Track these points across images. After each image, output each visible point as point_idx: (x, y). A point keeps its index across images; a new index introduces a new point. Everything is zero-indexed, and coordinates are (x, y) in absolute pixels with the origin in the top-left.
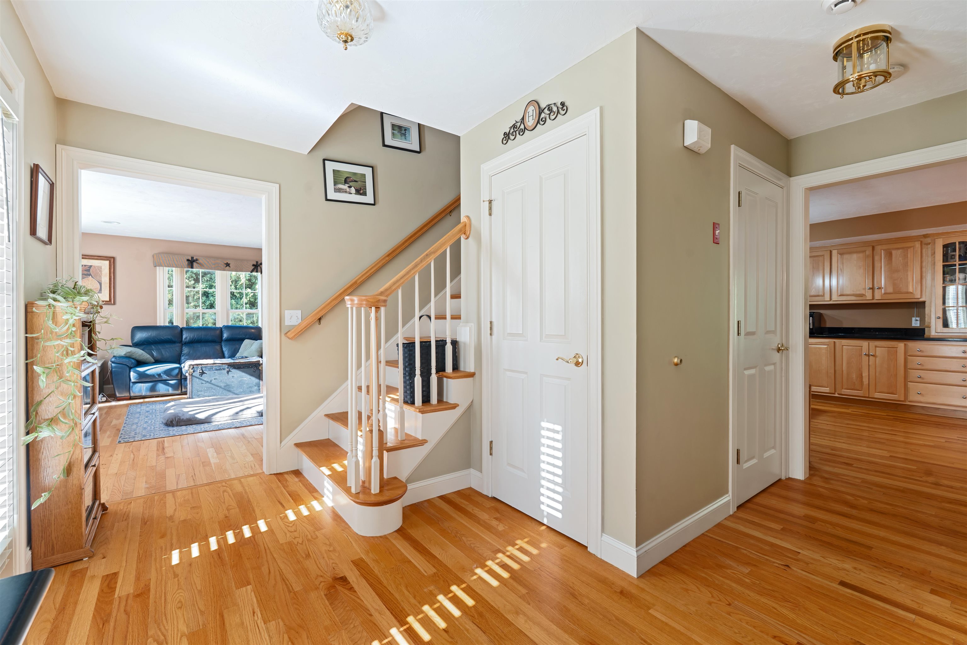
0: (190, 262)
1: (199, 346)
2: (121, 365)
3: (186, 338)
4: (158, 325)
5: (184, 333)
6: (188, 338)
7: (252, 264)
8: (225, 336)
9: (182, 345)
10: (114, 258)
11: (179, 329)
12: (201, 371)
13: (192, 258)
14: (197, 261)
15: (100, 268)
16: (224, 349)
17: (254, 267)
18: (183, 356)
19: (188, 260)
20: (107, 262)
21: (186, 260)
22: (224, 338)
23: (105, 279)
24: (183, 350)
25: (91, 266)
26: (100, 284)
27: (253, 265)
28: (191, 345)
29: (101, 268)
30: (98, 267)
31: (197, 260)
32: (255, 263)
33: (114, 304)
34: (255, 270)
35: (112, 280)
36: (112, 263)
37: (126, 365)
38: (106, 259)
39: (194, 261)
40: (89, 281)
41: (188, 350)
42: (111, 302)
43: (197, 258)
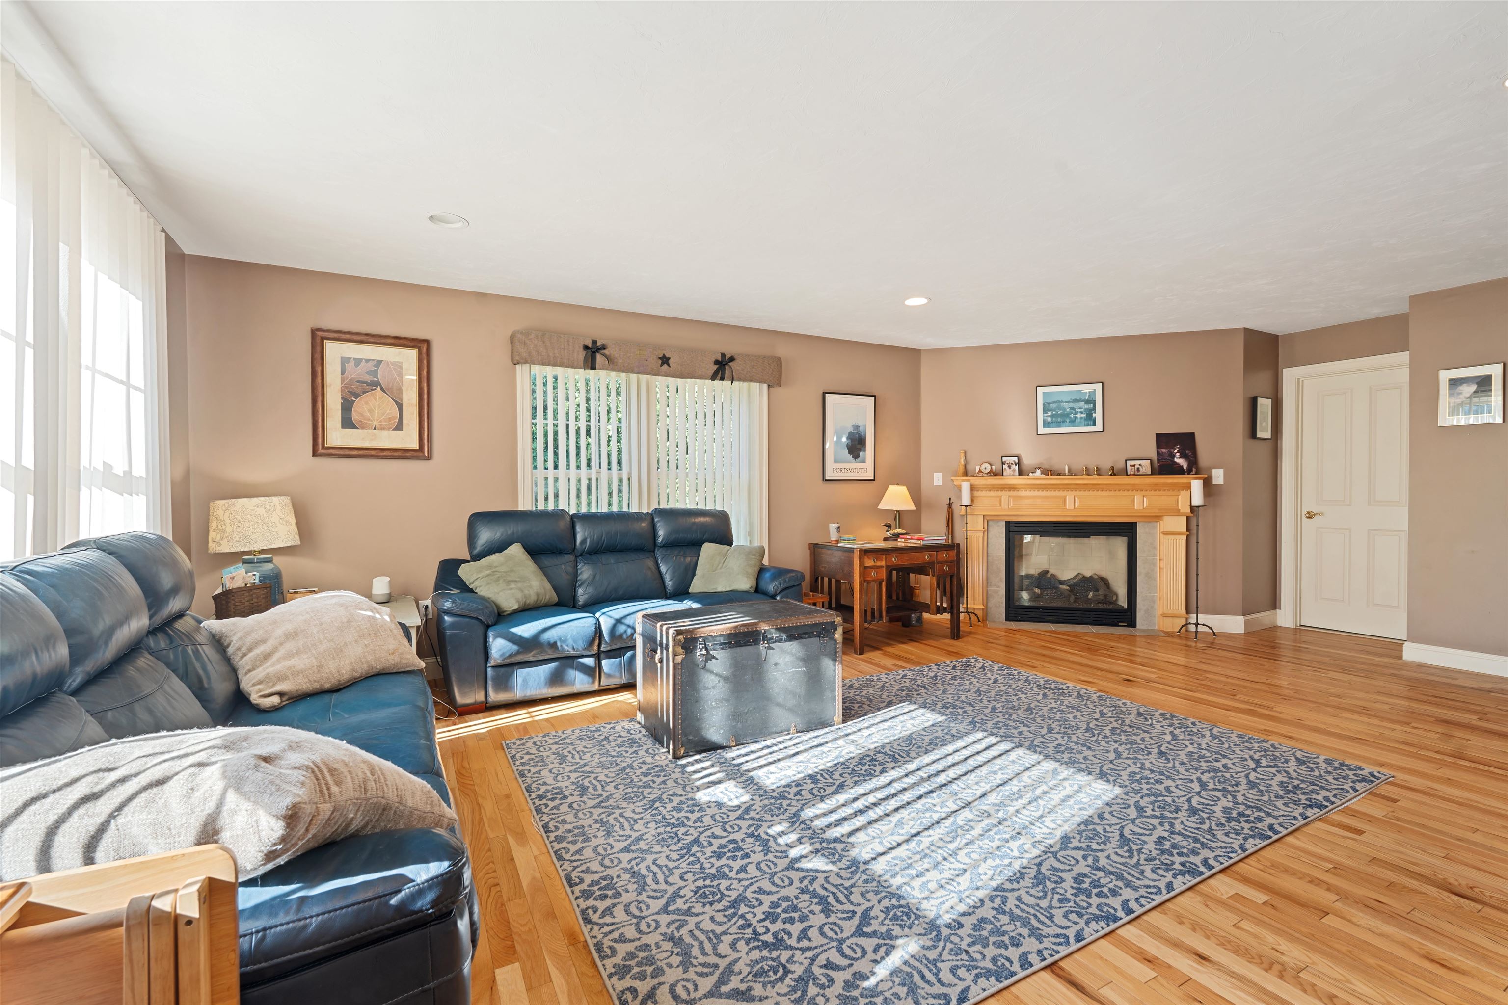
0: (589, 352)
1: (612, 561)
2: (467, 620)
3: (583, 542)
4: (521, 508)
5: (578, 528)
6: (588, 540)
7: (713, 360)
8: (661, 533)
9: (576, 557)
10: (427, 342)
11: (568, 519)
12: (704, 652)
13: (594, 342)
14: (604, 351)
15: (399, 366)
16: (663, 569)
17: (716, 367)
18: (580, 586)
19: (586, 348)
20: (413, 354)
21: (582, 349)
22: (660, 540)
23: (410, 397)
24: (579, 572)
25: (379, 362)
26: (400, 407)
27: (716, 362)
28: (594, 557)
29: (401, 367)
30: (394, 363)
31: (604, 347)
32: (720, 358)
33: (429, 457)
34: (719, 376)
35: (425, 397)
36: (424, 356)
37: (477, 618)
38: (411, 344)
39: (598, 350)
40: (376, 399)
41: (590, 572)
42: (424, 453)
43: (605, 342)
